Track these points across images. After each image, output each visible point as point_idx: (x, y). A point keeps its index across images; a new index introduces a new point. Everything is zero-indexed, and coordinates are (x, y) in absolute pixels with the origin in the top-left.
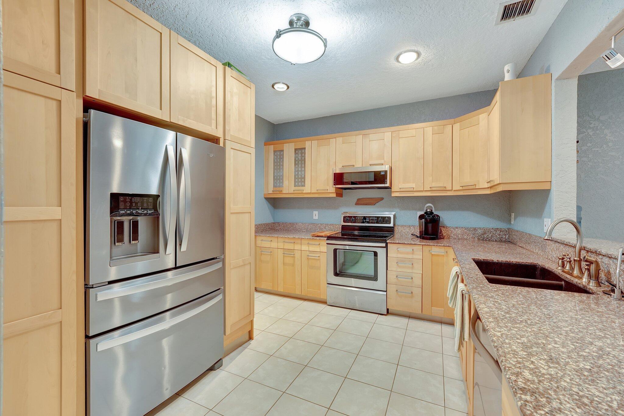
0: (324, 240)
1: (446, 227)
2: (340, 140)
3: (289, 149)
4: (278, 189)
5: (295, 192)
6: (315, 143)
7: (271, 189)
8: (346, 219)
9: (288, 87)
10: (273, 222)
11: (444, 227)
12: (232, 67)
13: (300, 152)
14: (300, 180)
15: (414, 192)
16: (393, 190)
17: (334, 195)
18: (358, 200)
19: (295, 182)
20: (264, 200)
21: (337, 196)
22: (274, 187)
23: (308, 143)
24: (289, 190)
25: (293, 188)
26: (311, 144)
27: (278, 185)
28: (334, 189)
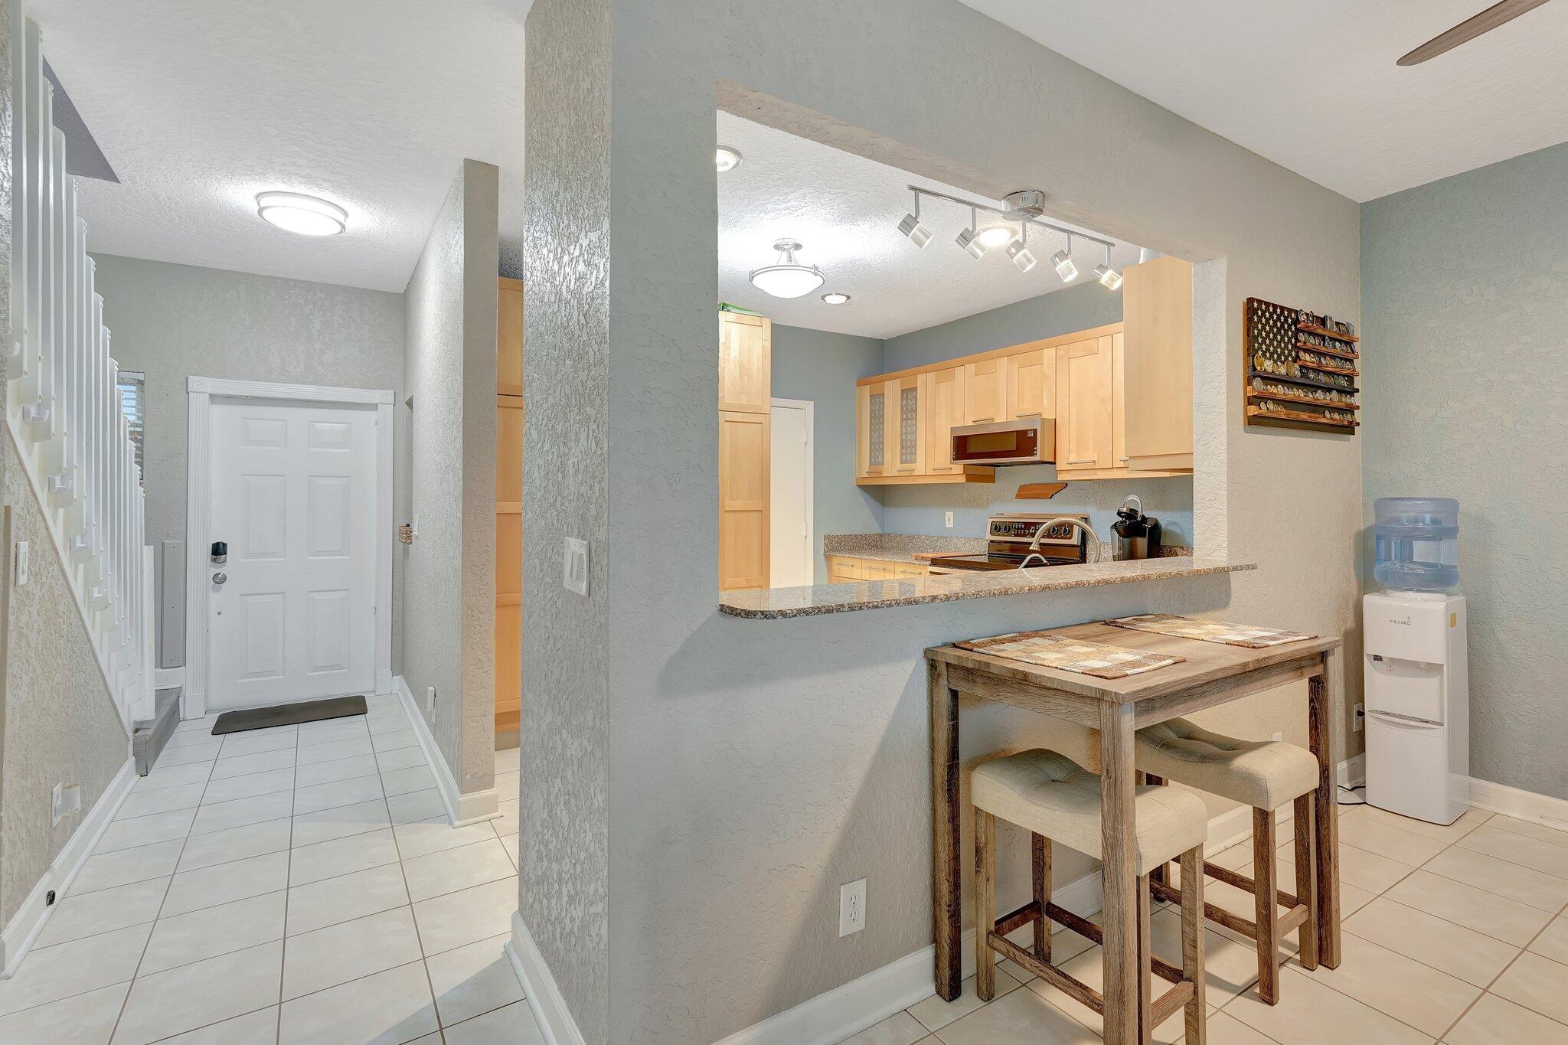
0: (926, 565)
1: (1188, 547)
2: (970, 368)
3: (892, 389)
4: (876, 468)
5: (902, 474)
6: (932, 376)
7: (866, 467)
8: (996, 528)
9: (848, 298)
10: (880, 532)
11: (1183, 548)
12: (729, 308)
13: (909, 393)
14: (908, 449)
15: (1096, 471)
16: (1059, 466)
17: (962, 479)
18: (1022, 488)
19: (902, 454)
20: (857, 488)
21: (968, 480)
22: (870, 465)
23: (921, 378)
24: (892, 470)
25: (899, 466)
26: (925, 381)
27: (876, 460)
28: (958, 467)
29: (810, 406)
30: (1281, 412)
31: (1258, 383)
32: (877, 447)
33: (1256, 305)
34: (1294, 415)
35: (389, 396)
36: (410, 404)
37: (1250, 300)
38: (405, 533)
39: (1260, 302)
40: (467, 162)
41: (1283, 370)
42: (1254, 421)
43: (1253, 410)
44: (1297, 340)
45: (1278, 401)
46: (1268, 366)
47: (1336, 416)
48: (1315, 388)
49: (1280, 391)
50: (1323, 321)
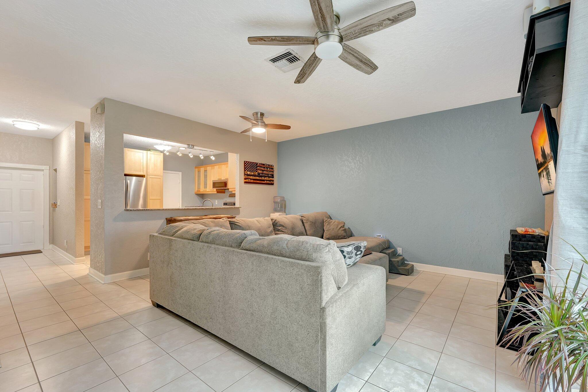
3: (202, 170)
5: (204, 191)
7: (197, 189)
8: (224, 204)
13: (206, 171)
14: (205, 186)
17: (215, 192)
18: (230, 195)
20: (195, 194)
21: (217, 193)
22: (198, 189)
23: (208, 168)
24: (202, 190)
25: (204, 189)
26: (209, 168)
27: (199, 188)
28: (215, 189)
29: (180, 173)
30: (252, 181)
31: (246, 176)
32: (199, 184)
33: (246, 162)
34: (255, 181)
35: (48, 167)
36: (56, 170)
37: (245, 161)
38: (54, 205)
39: (247, 162)
40: (76, 122)
41: (253, 174)
42: (246, 182)
43: (245, 181)
44: (257, 168)
45: (250, 179)
46: (249, 173)
47: (268, 182)
48: (261, 177)
49: (252, 177)
50: (263, 164)
